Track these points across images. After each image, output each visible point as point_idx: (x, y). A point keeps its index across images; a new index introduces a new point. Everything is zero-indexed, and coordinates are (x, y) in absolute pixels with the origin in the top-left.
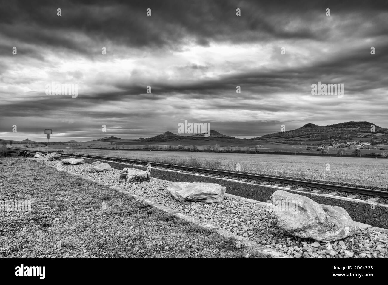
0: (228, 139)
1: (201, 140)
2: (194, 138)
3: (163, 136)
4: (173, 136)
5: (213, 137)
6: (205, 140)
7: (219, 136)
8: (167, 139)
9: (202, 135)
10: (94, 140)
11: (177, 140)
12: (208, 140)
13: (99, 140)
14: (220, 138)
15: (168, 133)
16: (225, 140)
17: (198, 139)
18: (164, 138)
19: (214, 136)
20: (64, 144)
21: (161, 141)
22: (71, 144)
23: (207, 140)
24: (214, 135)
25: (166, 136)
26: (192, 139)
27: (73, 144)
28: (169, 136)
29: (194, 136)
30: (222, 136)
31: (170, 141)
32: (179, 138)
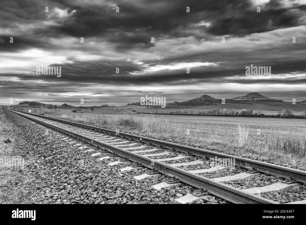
0: (275, 103)
1: (243, 103)
2: (235, 102)
3: (200, 99)
4: (211, 99)
5: (256, 100)
6: (249, 104)
7: (264, 99)
8: (205, 102)
9: (243, 98)
10: (129, 104)
11: (217, 104)
12: (252, 104)
13: (133, 104)
14: (264, 101)
15: (205, 96)
16: (271, 103)
17: (240, 103)
18: (201, 102)
19: (258, 100)
20: (101, 108)
21: (199, 105)
22: (108, 108)
23: (250, 104)
24: (257, 97)
25: (203, 99)
26: (233, 102)
27: (110, 108)
28: (206, 99)
29: (234, 99)
30: (267, 99)
31: (208, 105)
32: (218, 102)
